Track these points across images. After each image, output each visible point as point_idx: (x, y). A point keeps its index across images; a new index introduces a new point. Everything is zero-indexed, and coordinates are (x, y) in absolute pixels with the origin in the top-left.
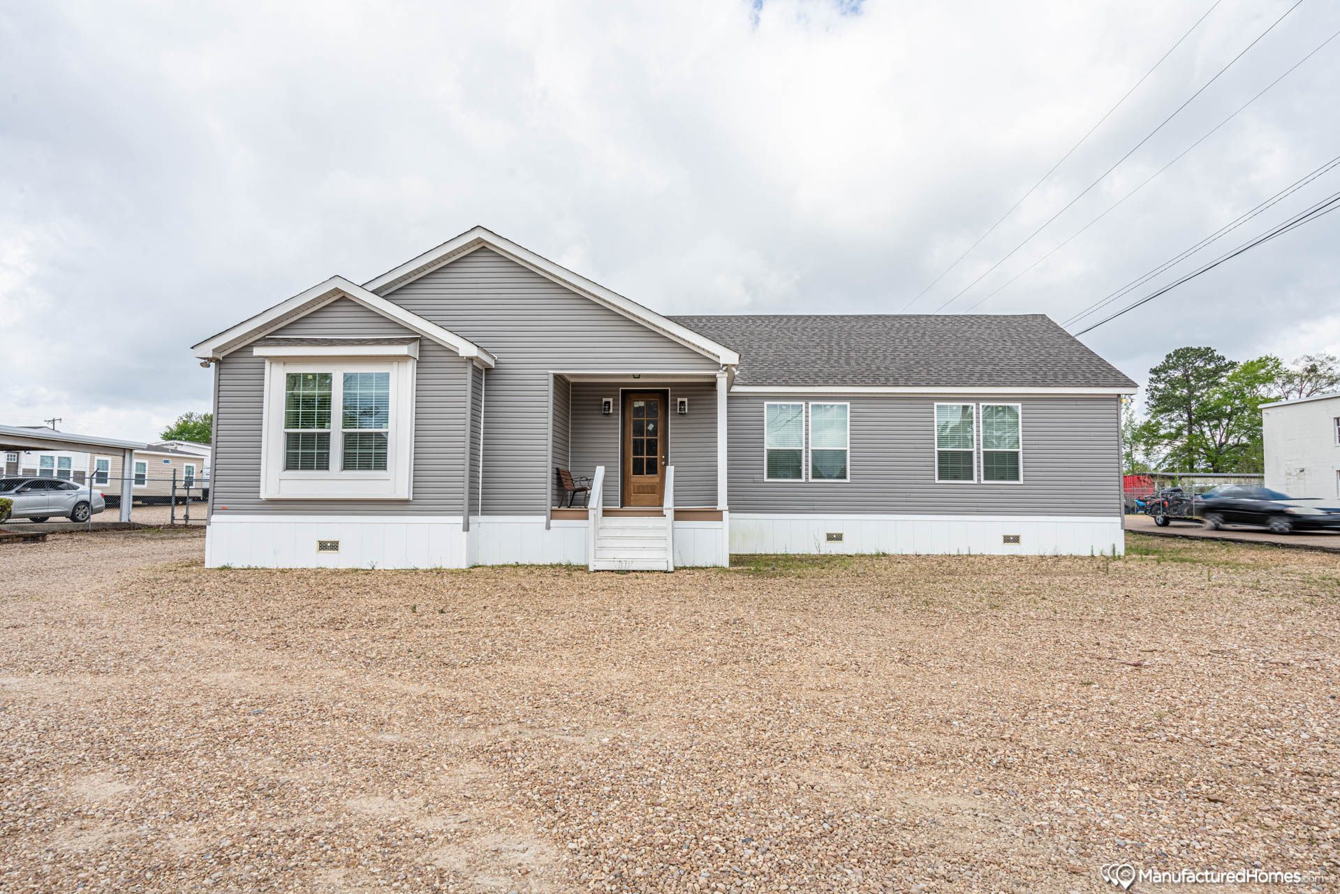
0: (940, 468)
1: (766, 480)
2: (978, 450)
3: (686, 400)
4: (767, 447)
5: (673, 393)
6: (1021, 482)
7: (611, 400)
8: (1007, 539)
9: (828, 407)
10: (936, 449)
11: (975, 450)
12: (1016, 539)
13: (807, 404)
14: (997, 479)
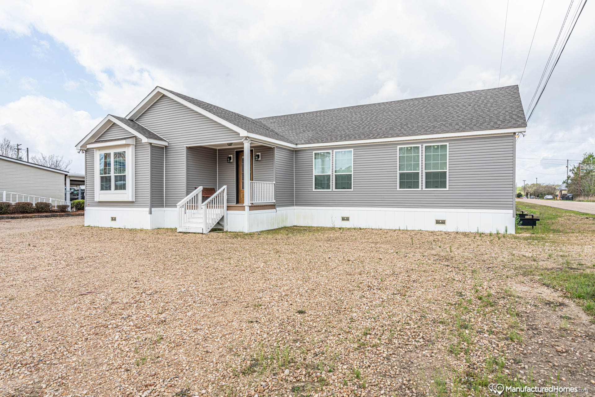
0: (400, 182)
1: (314, 190)
2: (422, 172)
3: (260, 154)
4: (314, 174)
5: (256, 151)
6: (447, 189)
7: (232, 156)
8: (438, 222)
9: (343, 152)
10: (398, 172)
11: (420, 171)
12: (443, 222)
13: (333, 151)
14: (433, 188)
